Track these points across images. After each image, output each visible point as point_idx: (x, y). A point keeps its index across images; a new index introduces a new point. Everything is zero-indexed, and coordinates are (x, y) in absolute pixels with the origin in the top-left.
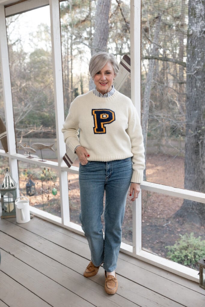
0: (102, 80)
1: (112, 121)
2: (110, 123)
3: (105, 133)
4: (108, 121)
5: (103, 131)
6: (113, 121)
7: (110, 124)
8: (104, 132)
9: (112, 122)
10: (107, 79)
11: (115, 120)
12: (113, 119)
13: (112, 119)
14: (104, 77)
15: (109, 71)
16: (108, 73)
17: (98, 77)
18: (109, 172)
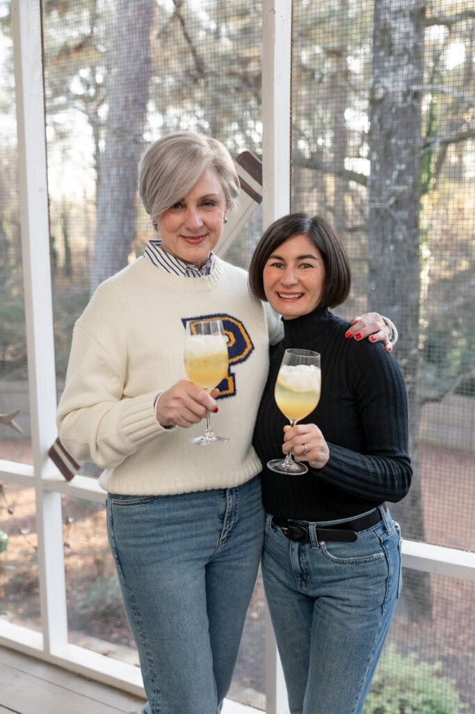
0: (188, 229)
1: (247, 351)
2: (244, 360)
3: (234, 394)
4: (239, 355)
5: (227, 389)
6: (250, 352)
7: (245, 363)
8: (231, 390)
9: (248, 356)
10: (205, 223)
11: (253, 348)
12: (249, 346)
13: (245, 346)
14: (198, 218)
15: (211, 198)
16: (207, 203)
17: (176, 218)
18: (230, 521)
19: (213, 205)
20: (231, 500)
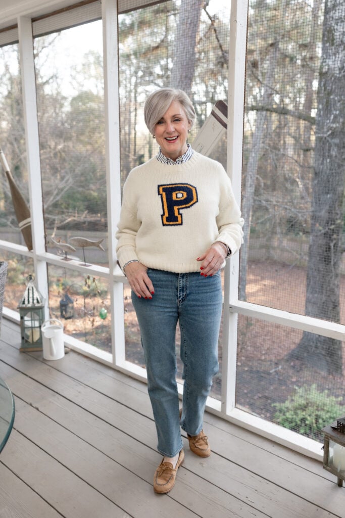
3: (181, 224)
14: (172, 127)
15: (178, 116)
16: (176, 119)
17: (161, 129)
18: (183, 292)
19: (180, 121)
20: (181, 282)
